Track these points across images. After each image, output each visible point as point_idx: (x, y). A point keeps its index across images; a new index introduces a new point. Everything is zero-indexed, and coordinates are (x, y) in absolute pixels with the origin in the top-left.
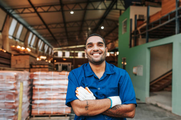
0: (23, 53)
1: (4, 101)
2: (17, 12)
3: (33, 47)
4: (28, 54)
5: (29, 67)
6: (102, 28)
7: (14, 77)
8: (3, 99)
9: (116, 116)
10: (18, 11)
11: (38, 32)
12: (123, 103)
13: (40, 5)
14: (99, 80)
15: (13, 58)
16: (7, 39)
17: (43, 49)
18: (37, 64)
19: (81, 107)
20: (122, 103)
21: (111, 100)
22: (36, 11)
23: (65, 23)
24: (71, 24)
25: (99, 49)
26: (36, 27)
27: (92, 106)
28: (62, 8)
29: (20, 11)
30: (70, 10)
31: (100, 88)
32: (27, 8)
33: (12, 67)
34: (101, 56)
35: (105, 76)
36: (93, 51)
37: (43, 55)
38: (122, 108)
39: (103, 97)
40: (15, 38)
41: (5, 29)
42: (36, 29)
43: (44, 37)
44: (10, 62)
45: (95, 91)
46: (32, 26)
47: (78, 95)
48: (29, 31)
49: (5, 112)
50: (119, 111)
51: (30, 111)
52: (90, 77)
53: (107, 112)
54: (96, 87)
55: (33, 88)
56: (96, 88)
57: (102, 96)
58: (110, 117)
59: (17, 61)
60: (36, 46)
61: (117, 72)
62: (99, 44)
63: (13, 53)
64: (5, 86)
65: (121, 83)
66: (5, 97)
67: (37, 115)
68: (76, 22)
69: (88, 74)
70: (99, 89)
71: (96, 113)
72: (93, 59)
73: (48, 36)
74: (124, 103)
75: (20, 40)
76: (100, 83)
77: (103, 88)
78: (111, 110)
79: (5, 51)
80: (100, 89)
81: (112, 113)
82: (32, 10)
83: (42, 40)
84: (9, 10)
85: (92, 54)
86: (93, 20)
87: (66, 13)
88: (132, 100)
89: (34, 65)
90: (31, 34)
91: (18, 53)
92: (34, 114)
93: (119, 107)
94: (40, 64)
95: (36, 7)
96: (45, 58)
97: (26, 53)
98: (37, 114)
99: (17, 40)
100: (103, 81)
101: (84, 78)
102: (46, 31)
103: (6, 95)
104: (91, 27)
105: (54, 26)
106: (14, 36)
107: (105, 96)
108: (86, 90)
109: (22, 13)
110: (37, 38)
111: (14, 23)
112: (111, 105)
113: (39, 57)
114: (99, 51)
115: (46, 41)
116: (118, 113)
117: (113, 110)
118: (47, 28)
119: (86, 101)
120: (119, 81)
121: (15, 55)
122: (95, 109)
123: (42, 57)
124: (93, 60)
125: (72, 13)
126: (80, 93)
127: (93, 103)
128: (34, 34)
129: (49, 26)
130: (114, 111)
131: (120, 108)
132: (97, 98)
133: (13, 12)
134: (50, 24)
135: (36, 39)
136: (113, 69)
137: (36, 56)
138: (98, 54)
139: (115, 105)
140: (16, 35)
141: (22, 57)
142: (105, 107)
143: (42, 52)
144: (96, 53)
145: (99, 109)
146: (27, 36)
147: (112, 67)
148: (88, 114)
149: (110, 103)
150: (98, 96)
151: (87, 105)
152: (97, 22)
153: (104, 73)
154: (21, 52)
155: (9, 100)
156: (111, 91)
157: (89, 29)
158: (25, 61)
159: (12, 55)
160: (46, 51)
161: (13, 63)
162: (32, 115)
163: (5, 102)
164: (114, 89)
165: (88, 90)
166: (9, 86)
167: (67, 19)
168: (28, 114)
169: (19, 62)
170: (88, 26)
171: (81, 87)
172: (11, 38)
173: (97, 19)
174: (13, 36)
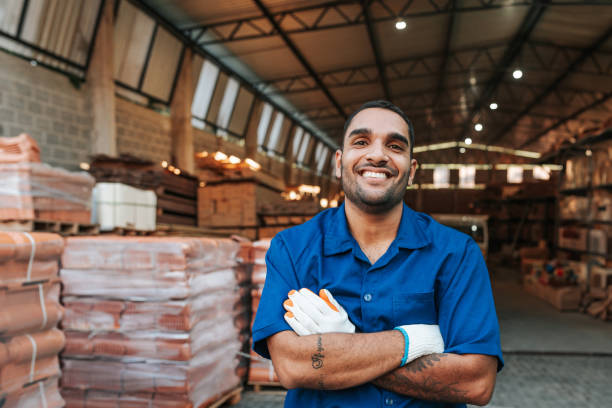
0: (233, 176)
1: (153, 335)
2: (217, 38)
3: (276, 153)
4: (252, 180)
5: (253, 223)
6: (518, 74)
7: (181, 257)
8: (152, 327)
9: (424, 395)
10: (218, 34)
11: (291, 102)
12: (449, 350)
13: (291, 8)
14: (371, 269)
15: (205, 193)
16: (188, 128)
17: (311, 161)
18: (279, 211)
19: (298, 357)
20: (446, 348)
21: (404, 336)
22: (277, 29)
23: (380, 64)
24: (402, 68)
25: (390, 159)
26: (283, 86)
27: (337, 356)
28: (365, 12)
29: (226, 31)
30: (394, 18)
31: (372, 295)
32: (247, 20)
33: (201, 223)
34: (391, 183)
35: (394, 254)
36: (367, 162)
37: (311, 181)
38: (442, 365)
39: (382, 325)
40: (215, 127)
41: (178, 96)
42: (281, 93)
43: (311, 119)
44: (196, 207)
45: (354, 304)
46: (268, 82)
47: (292, 315)
48: (260, 98)
49: (156, 369)
50: (433, 373)
51: (242, 371)
52: (340, 255)
53: (393, 378)
54: (358, 291)
55: (254, 292)
56: (357, 296)
57: (375, 322)
58: (403, 397)
59: (215, 202)
60: (286, 149)
61: (438, 243)
62: (392, 142)
63: (204, 177)
64: (157, 287)
65: (444, 279)
66: (154, 324)
67: (266, 383)
68: (419, 58)
69: (332, 247)
70: (368, 297)
71: (349, 380)
72: (360, 189)
73: (324, 113)
74: (452, 349)
75: (231, 133)
76: (374, 277)
77: (382, 295)
78: (404, 373)
79: (177, 172)
80: (370, 296)
81: (408, 383)
82: (265, 25)
83: (306, 130)
84: (190, 30)
85: (361, 173)
86: (483, 48)
87: (381, 28)
88: (483, 341)
89: (270, 216)
90: (267, 110)
91: (221, 176)
92: (258, 379)
93: (432, 361)
94: (290, 211)
95: (277, 14)
96: (315, 190)
97: (246, 175)
98: (268, 380)
99: (220, 133)
100: (384, 270)
101: (319, 258)
102: (318, 97)
103: (159, 317)
104: (478, 72)
105: (342, 77)
106: (210, 119)
107: (388, 323)
108: (323, 301)
109: (231, 39)
110: (289, 123)
111: (208, 74)
112: (405, 354)
113: (295, 187)
114: (388, 164)
115: (319, 134)
116: (427, 384)
117: (412, 373)
118: (321, 85)
119: (316, 338)
120: (440, 272)
121: (209, 184)
122: (349, 367)
123: (305, 189)
124: (358, 194)
125: (401, 25)
126: (301, 308)
127: (340, 343)
128: (277, 108)
129: (327, 80)
130: (414, 375)
131: (436, 363)
132: (359, 330)
133: (204, 39)
134: (328, 73)
135: (284, 125)
136: (428, 232)
137: (280, 185)
138: (382, 176)
139: (419, 355)
140: (216, 117)
141: (230, 191)
142: (383, 359)
143: (306, 170)
144: (376, 172)
145: (360, 365)
146: (253, 117)
147: (422, 223)
148: (322, 384)
149: (402, 347)
150: (365, 321)
151: (320, 349)
152: (497, 53)
153: (392, 245)
154: (226, 173)
155: (168, 332)
156: (408, 307)
157: (473, 81)
158: (242, 204)
159: (202, 184)
160: (320, 166)
161: (204, 210)
162: (250, 383)
163: (157, 339)
164: (421, 298)
165: (327, 301)
166: (167, 287)
167: (388, 50)
168: (235, 380)
169: (222, 207)
170: (466, 72)
171: (304, 291)
172: (201, 125)
173: (497, 44)
174: (205, 121)
